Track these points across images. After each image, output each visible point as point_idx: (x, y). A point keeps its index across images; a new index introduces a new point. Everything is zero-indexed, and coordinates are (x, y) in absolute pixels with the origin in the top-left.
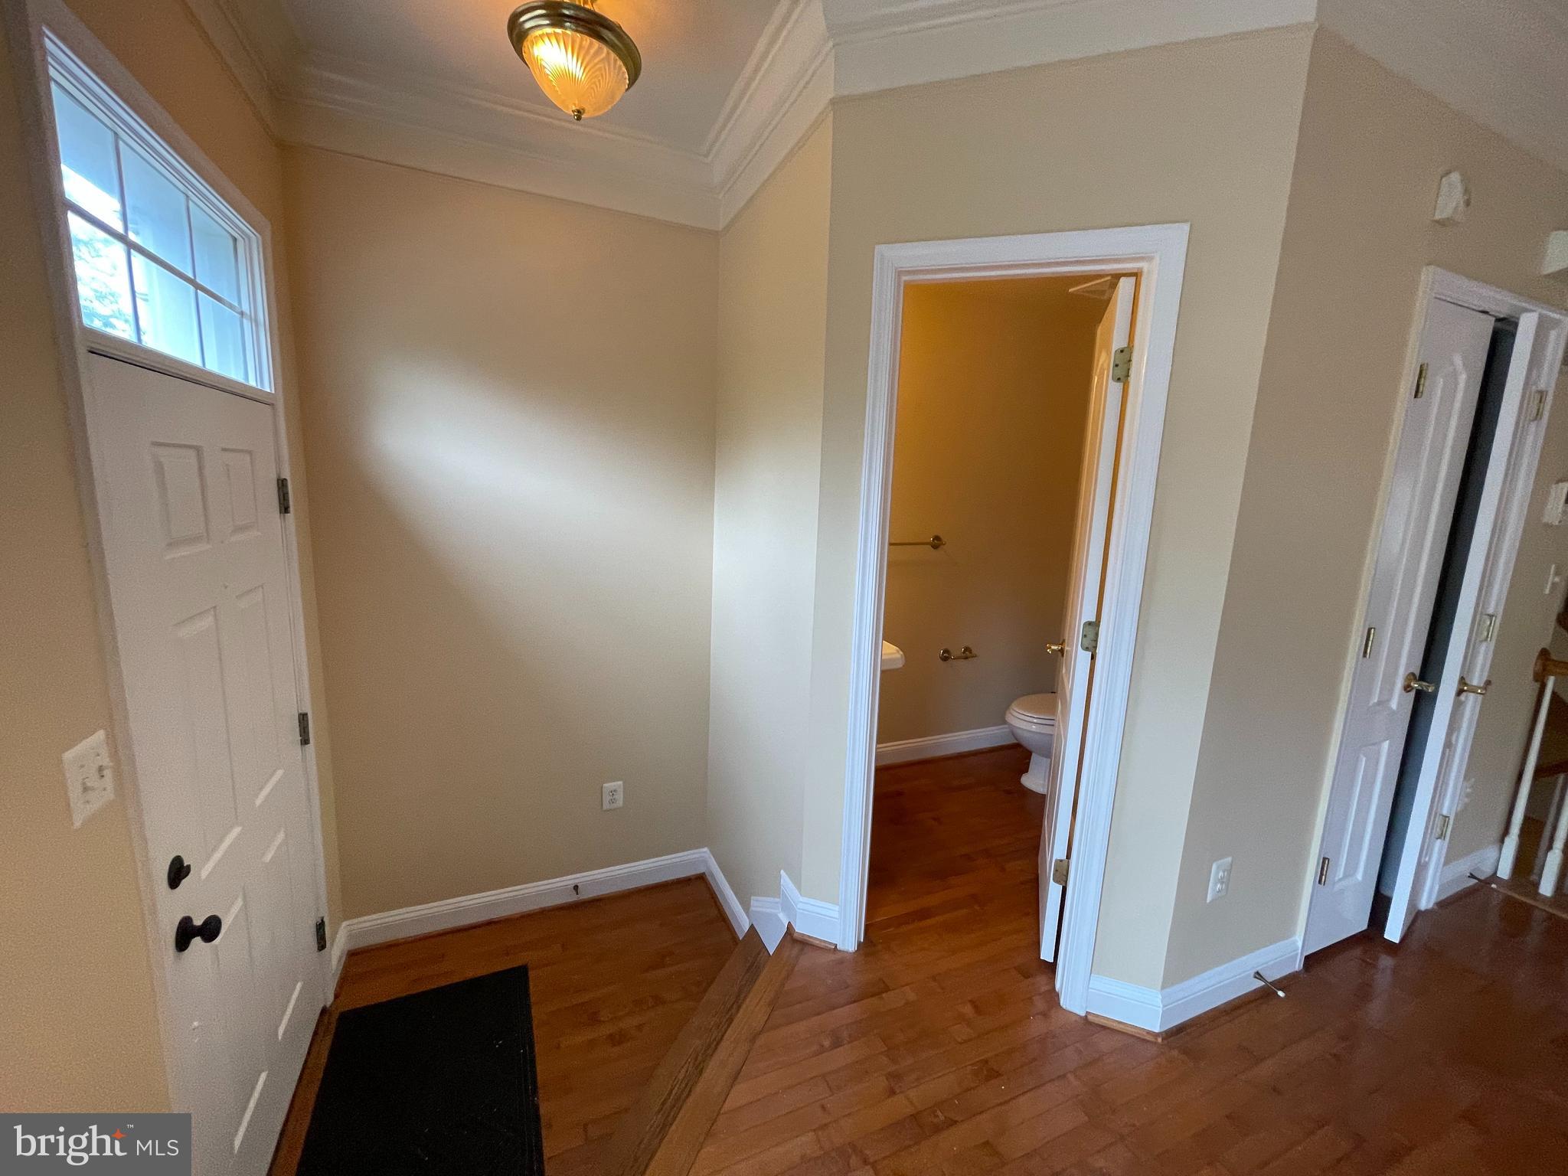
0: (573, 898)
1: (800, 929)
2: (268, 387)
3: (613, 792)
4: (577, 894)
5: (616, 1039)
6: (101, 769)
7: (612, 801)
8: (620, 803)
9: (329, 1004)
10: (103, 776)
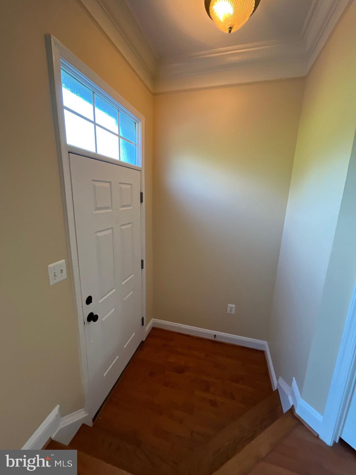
0: (212, 338)
1: (298, 412)
2: (140, 166)
3: (231, 308)
4: (215, 338)
5: (213, 403)
6: (62, 271)
7: (231, 311)
8: (233, 312)
9: (144, 340)
10: (62, 272)
